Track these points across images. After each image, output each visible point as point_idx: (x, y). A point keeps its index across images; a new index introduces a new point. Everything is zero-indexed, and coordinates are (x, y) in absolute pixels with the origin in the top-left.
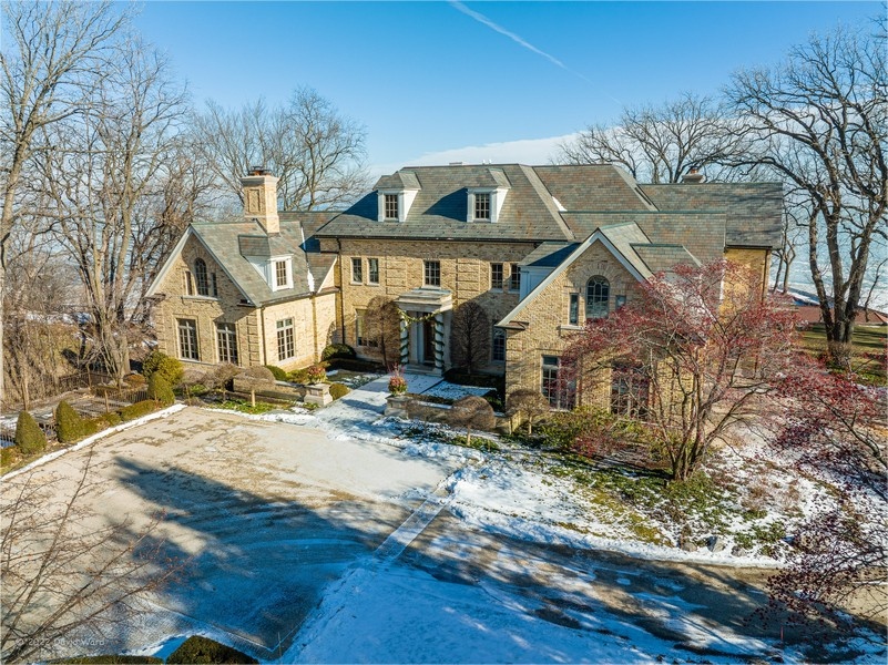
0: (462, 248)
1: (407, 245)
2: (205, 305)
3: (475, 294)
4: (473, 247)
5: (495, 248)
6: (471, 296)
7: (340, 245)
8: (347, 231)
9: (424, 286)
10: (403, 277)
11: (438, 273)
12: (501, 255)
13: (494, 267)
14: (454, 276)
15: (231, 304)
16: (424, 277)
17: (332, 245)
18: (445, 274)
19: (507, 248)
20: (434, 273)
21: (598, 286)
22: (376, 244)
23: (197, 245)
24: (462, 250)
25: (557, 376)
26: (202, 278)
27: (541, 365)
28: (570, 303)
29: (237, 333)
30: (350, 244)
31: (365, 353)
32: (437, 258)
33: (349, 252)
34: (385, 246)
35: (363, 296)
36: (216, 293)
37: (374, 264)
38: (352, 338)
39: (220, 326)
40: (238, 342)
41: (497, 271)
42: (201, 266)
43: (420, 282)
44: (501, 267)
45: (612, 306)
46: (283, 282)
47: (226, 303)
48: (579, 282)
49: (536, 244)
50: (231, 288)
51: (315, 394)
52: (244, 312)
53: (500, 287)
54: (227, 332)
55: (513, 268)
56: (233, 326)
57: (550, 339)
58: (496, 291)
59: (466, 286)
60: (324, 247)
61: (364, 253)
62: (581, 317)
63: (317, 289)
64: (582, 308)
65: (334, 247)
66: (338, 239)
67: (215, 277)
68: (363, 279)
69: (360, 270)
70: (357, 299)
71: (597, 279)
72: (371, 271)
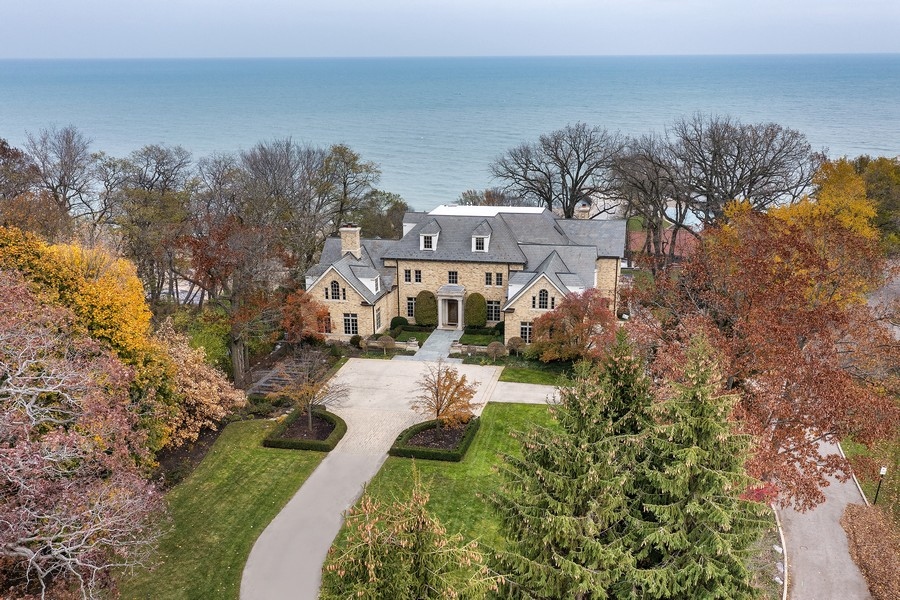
1: (438, 263)
2: (337, 305)
3: (477, 288)
6: (474, 289)
7: (397, 263)
8: (402, 256)
9: (448, 285)
10: (436, 280)
11: (457, 278)
12: (491, 269)
14: (465, 279)
16: (448, 279)
18: (461, 278)
19: (494, 265)
20: (453, 277)
21: (544, 294)
22: (420, 263)
23: (334, 274)
24: (470, 266)
25: (527, 330)
26: (336, 291)
27: (520, 326)
28: (532, 300)
29: (358, 319)
30: (403, 262)
31: (411, 321)
32: (456, 270)
33: (403, 267)
34: (426, 264)
35: (411, 289)
36: (344, 298)
37: (418, 273)
38: (404, 314)
39: (346, 315)
40: (358, 323)
41: (489, 276)
42: (335, 285)
43: (446, 283)
44: (490, 274)
45: (549, 301)
46: (377, 289)
47: (352, 304)
48: (536, 292)
49: (509, 264)
50: (356, 296)
51: (412, 346)
52: (364, 308)
53: (490, 284)
54: (350, 318)
55: (498, 274)
56: (355, 315)
57: (524, 315)
58: (488, 286)
59: (472, 284)
60: (387, 264)
61: (413, 267)
62: (537, 306)
63: (389, 289)
64: (537, 302)
65: (393, 264)
66: (397, 260)
67: (344, 290)
68: (412, 281)
69: (410, 276)
70: (408, 292)
71: (544, 291)
72: (416, 277)
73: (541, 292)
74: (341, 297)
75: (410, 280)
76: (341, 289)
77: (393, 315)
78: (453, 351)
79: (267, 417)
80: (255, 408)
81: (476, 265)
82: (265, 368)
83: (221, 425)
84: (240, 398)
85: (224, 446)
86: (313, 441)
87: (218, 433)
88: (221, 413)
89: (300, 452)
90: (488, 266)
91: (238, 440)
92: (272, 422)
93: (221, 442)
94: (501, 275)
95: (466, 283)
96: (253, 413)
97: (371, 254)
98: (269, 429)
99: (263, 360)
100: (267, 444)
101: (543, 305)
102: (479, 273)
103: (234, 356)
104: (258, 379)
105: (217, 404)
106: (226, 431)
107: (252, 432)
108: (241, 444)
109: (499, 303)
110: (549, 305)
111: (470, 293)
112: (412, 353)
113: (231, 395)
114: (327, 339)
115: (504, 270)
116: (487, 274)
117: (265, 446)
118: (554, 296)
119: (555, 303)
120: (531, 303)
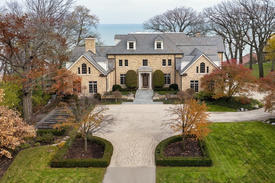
1: (137, 56)
2: (85, 77)
8: (118, 53)
9: (143, 66)
10: (136, 64)
11: (147, 63)
12: (165, 58)
14: (152, 63)
15: (96, 76)
16: (143, 64)
18: (149, 63)
19: (167, 55)
20: (145, 63)
21: (203, 65)
22: (127, 56)
23: (83, 60)
24: (154, 56)
25: (194, 85)
26: (84, 69)
27: (190, 83)
28: (196, 69)
29: (98, 84)
30: (118, 56)
31: (123, 86)
32: (146, 59)
33: (118, 58)
34: (130, 56)
35: (123, 70)
36: (90, 73)
37: (126, 61)
38: (118, 83)
39: (90, 82)
40: (98, 86)
41: (164, 61)
42: (84, 66)
43: (141, 65)
44: (165, 60)
45: (206, 69)
46: (107, 69)
47: (94, 76)
48: (198, 64)
49: (175, 54)
50: (96, 71)
51: (130, 97)
52: (101, 78)
53: (165, 65)
54: (93, 84)
55: (169, 60)
56: (96, 82)
57: (193, 77)
58: (164, 66)
59: (156, 66)
60: (109, 57)
61: (123, 58)
62: (199, 71)
63: (112, 70)
64: (199, 69)
65: (113, 57)
66: (115, 55)
67: (89, 68)
68: (123, 65)
69: (122, 63)
70: (121, 71)
71: (203, 63)
72: (125, 63)
73: (201, 64)
74: (88, 72)
75: (122, 65)
76: (87, 68)
77: (113, 84)
78: (155, 98)
79: (50, 143)
80: (40, 138)
81: (158, 56)
82: (43, 113)
83: (14, 153)
84: (31, 130)
85: (17, 169)
86: (90, 159)
87: (12, 160)
88: (16, 142)
89: (84, 169)
90: (164, 56)
91: (29, 164)
92: (54, 147)
93: (14, 167)
94: (171, 60)
95: (152, 65)
96: (40, 142)
97: (100, 53)
98: (53, 153)
99: (41, 109)
100: (53, 165)
101: (202, 71)
102: (160, 59)
103: (25, 104)
104: (39, 120)
105: (13, 136)
106: (18, 157)
107: (40, 156)
108: (32, 167)
109: (169, 74)
110: (206, 70)
111: (154, 70)
112: (131, 101)
113: (24, 128)
114: (79, 97)
115: (172, 58)
116: (163, 60)
117: (52, 167)
118: (208, 66)
119: (209, 70)
120: (196, 70)
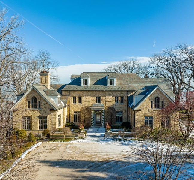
0: (107, 93)
1: (91, 92)
2: (35, 111)
3: (111, 105)
4: (110, 93)
5: (116, 93)
6: (109, 105)
7: (69, 93)
8: (72, 89)
9: (96, 103)
10: (89, 101)
11: (100, 100)
12: (118, 94)
13: (116, 98)
14: (105, 100)
15: (46, 110)
17: (67, 93)
18: (102, 100)
19: (120, 93)
20: (98, 100)
21: (157, 99)
22: (81, 92)
25: (148, 121)
26: (34, 103)
27: (144, 119)
28: (150, 103)
29: (48, 119)
30: (73, 93)
31: (77, 124)
32: (99, 96)
33: (72, 95)
34: (84, 93)
35: (76, 107)
36: (40, 107)
37: (80, 98)
38: (72, 120)
39: (40, 117)
42: (34, 99)
46: (59, 103)
47: (44, 110)
48: (153, 99)
49: (127, 91)
50: (46, 105)
52: (51, 112)
53: (118, 102)
54: (43, 119)
55: (121, 97)
56: (46, 117)
57: (147, 112)
58: (116, 104)
60: (64, 94)
61: (77, 95)
64: (154, 104)
66: (69, 91)
67: (40, 102)
68: (77, 102)
69: (75, 100)
70: (74, 108)
71: (157, 97)
72: (79, 100)
73: (155, 98)
74: (38, 106)
78: (107, 136)
94: (123, 97)
95: (105, 102)
101: (157, 106)
109: (122, 112)
115: (125, 95)
118: (163, 100)
119: (164, 104)
120: (150, 105)
